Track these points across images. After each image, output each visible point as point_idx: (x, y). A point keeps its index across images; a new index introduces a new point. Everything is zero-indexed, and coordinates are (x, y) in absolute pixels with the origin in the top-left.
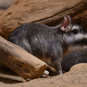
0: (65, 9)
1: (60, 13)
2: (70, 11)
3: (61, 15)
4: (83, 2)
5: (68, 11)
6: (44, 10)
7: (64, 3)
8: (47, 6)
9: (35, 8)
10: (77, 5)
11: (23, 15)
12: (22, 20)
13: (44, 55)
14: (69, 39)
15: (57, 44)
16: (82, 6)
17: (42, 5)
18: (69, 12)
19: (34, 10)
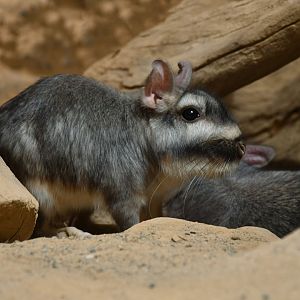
0: (233, 47)
1: (220, 57)
2: (246, 55)
3: (222, 64)
4: (283, 25)
5: (241, 54)
6: (186, 47)
7: (238, 27)
8: (198, 34)
9: (172, 36)
10: (268, 36)
11: (137, 59)
12: (131, 75)
13: (79, 179)
14: (167, 136)
15: (126, 149)
16: (282, 39)
17: (189, 29)
18: (244, 57)
19: (168, 44)
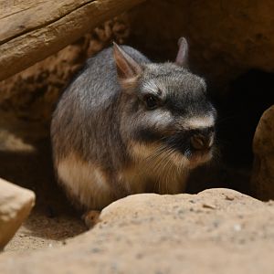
2: (36, 37)
5: (30, 36)
16: (81, 17)
18: (33, 40)
